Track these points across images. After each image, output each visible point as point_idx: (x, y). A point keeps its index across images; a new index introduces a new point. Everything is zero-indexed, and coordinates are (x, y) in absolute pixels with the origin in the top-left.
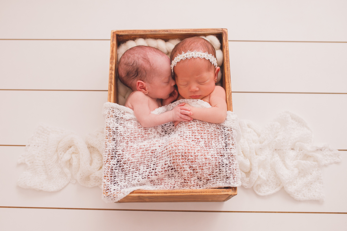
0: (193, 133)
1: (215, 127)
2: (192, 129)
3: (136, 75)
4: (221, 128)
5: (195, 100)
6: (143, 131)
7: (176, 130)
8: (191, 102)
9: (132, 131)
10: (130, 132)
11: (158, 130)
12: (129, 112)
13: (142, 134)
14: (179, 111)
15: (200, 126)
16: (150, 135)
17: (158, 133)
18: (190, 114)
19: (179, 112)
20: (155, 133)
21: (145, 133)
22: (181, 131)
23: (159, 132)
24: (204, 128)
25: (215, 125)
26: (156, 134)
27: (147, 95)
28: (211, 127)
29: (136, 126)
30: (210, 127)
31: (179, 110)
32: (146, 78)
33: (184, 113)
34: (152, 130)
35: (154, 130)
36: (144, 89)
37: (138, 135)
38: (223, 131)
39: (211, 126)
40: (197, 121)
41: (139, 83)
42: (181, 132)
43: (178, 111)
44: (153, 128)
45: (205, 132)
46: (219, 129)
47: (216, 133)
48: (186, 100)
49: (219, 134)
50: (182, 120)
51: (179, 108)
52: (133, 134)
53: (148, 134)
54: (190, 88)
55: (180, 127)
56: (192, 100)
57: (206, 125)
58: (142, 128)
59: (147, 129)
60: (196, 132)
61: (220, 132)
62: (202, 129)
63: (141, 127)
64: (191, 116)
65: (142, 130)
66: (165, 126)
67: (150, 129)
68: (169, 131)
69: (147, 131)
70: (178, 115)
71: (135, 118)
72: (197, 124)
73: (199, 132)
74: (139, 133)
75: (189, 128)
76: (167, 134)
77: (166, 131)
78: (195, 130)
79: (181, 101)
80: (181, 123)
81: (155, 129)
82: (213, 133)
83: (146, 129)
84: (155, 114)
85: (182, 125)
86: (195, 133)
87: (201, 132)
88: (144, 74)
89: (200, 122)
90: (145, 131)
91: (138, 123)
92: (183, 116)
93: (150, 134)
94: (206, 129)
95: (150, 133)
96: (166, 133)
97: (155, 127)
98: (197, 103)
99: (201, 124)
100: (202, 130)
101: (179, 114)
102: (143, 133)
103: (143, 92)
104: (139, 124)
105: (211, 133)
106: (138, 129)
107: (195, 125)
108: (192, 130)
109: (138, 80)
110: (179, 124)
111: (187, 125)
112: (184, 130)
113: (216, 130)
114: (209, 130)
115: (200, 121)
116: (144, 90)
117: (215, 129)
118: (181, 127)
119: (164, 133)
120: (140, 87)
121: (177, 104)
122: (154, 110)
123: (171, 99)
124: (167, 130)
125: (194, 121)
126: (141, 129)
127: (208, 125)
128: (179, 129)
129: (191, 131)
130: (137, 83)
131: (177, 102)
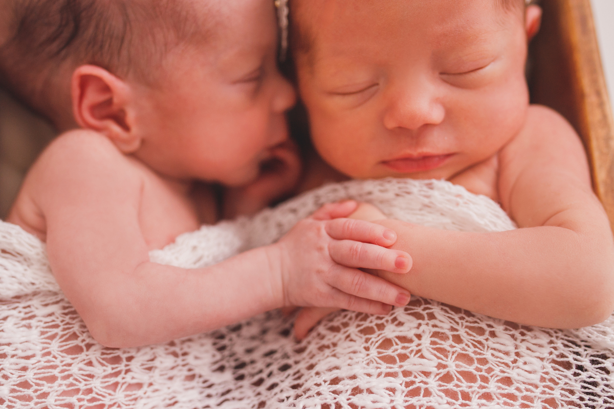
0: (415, 393)
1: (545, 352)
2: (407, 365)
3: (66, 34)
4: (586, 362)
5: (416, 186)
6: (98, 370)
7: (302, 366)
8: (390, 195)
9: (25, 369)
10: (15, 379)
11: (190, 359)
12: (19, 248)
13: (90, 391)
14: (326, 246)
15: (458, 348)
16: (140, 393)
17: (192, 377)
18: (399, 264)
19: (326, 252)
20: (171, 378)
21: (113, 380)
22: (335, 374)
23: (197, 371)
24: (484, 361)
25: (544, 339)
26: (177, 384)
27: (133, 156)
28: (528, 357)
29: (52, 337)
30: (517, 354)
31: (326, 242)
32: (124, 53)
33: (355, 262)
34: (156, 363)
35: (169, 361)
36: (119, 119)
37: (65, 393)
38: (595, 384)
39: (522, 349)
40: (436, 310)
41: (85, 81)
42: (335, 381)
43: (320, 249)
44: (160, 351)
45: (493, 387)
46: (574, 370)
47: (557, 394)
48: (353, 188)
49: (574, 398)
50: (343, 303)
51: (324, 232)
52: (29, 392)
53: (130, 386)
54: (390, 108)
55: (327, 352)
56: (393, 186)
57: (491, 343)
58: (94, 354)
59: (124, 356)
60: (433, 383)
61: (577, 386)
62: (471, 369)
63: (89, 346)
64: (403, 282)
65: (90, 364)
66: (234, 336)
67: (141, 358)
68: (260, 365)
69: (122, 367)
70: (319, 272)
71: (51, 288)
72: (435, 334)
73: (450, 386)
74: (71, 380)
75: (390, 360)
76: (246, 383)
77: (242, 365)
78: (427, 374)
79: (327, 192)
80: (336, 323)
81: (175, 355)
82: (538, 392)
83: (116, 360)
84: (175, 263)
85: (341, 336)
86: (427, 393)
87: (464, 386)
88: (116, 23)
89: (456, 317)
90: (109, 369)
91: (67, 319)
92: (349, 279)
93: (145, 388)
94: (497, 370)
95: (144, 378)
96: (241, 378)
97: (172, 344)
98: (426, 201)
99: (462, 332)
100: (469, 377)
101: (326, 267)
102: (96, 384)
103: (113, 139)
104: (76, 328)
105: (525, 398)
106: (68, 359)
107: (426, 341)
108: (406, 374)
109: (78, 63)
110: (322, 329)
111: (373, 337)
112: (358, 370)
113: (554, 374)
114: (513, 374)
115: (457, 310)
116: (116, 128)
117: (549, 367)
118: (338, 350)
119: (228, 376)
120: (94, 109)
121: (303, 212)
122: (172, 240)
123: (271, 185)
124: (247, 358)
125: (418, 316)
126: (82, 356)
127: (505, 340)
128: (324, 363)
129: (401, 379)
130: (75, 84)
131: (306, 202)
